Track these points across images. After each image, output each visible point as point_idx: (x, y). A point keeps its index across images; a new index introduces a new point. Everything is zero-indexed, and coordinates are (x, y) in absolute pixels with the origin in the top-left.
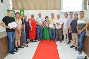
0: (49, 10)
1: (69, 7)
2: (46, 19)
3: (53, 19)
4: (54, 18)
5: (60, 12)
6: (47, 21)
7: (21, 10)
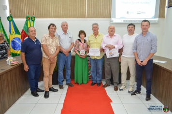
0: (88, 17)
1: (128, 13)
2: (79, 36)
4: (99, 33)
5: (111, 21)
7: (28, 18)
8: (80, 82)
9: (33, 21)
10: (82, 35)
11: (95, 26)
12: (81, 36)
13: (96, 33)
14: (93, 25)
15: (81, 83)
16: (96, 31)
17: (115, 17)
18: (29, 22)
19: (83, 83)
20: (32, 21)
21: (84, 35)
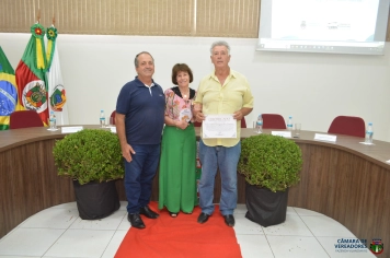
0: (198, 35)
1: (303, 25)
2: (175, 81)
3: (227, 80)
4: (232, 72)
5: (258, 46)
6: (186, 96)
7: (38, 32)
8: (174, 208)
9: (52, 38)
10: (183, 77)
11: (219, 49)
12: (179, 79)
13: (222, 71)
14: (214, 46)
15: (177, 210)
16: (222, 65)
17: (269, 36)
18: (38, 41)
19: (181, 210)
20: (49, 38)
21: (187, 77)
